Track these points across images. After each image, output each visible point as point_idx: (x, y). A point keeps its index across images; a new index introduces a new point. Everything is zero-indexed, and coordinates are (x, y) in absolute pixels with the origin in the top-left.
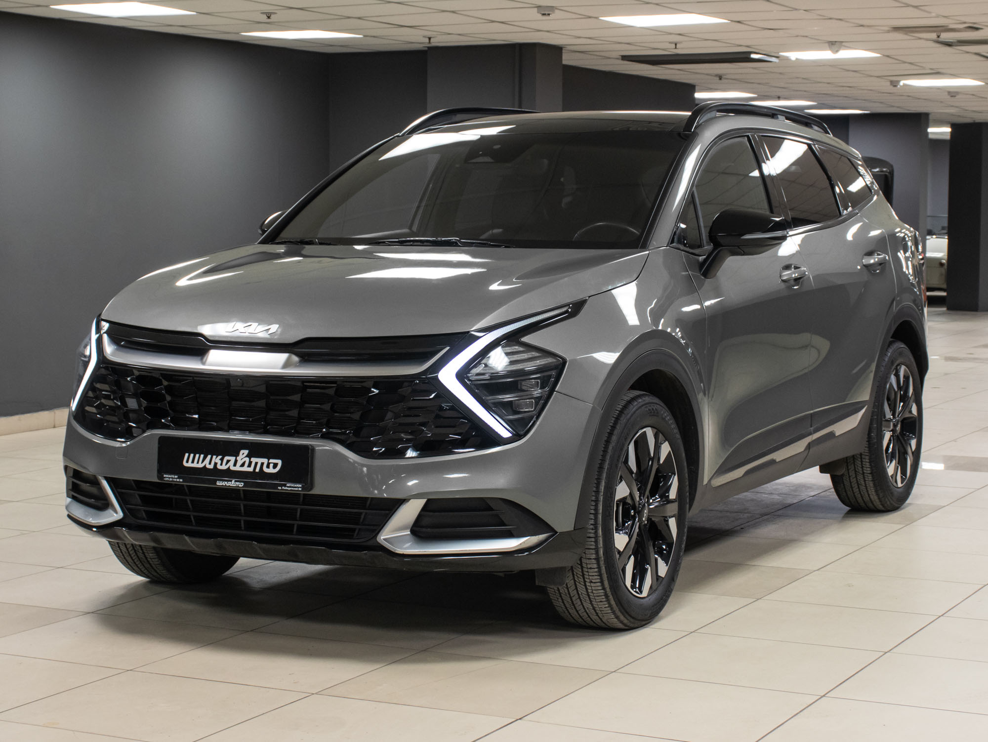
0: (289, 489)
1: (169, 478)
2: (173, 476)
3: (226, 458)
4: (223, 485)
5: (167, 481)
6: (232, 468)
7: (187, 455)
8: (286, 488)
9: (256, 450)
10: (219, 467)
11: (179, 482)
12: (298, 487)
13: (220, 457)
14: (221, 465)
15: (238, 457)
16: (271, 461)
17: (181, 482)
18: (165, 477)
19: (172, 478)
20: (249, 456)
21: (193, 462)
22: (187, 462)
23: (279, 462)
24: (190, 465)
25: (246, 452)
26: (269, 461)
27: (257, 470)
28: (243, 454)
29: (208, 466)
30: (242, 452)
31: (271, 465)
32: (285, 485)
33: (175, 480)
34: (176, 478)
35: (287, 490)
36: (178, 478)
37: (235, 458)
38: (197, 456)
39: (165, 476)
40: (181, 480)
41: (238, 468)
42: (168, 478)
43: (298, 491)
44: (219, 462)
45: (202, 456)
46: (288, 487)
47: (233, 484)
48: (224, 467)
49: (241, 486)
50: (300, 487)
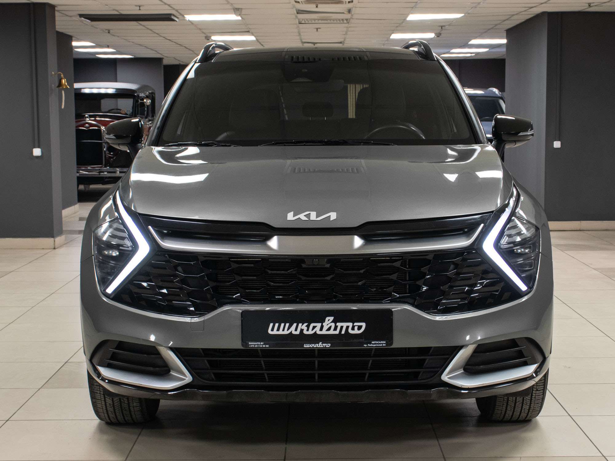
0: (374, 345)
1: (255, 345)
2: (259, 343)
3: (312, 325)
4: (310, 347)
5: (253, 347)
6: (319, 332)
7: (271, 325)
8: (371, 345)
9: (340, 316)
10: (305, 332)
11: (266, 347)
12: (383, 344)
13: (306, 324)
14: (308, 330)
15: (324, 324)
16: (355, 324)
17: (267, 347)
18: (250, 345)
19: (258, 345)
20: (335, 321)
21: (278, 330)
22: (272, 330)
23: (364, 325)
24: (275, 332)
25: (332, 318)
26: (353, 324)
27: (343, 332)
28: (329, 320)
29: (294, 333)
30: (327, 318)
31: (356, 328)
32: (370, 343)
33: (261, 346)
34: (262, 345)
35: (372, 346)
36: (264, 344)
37: (320, 324)
38: (283, 325)
39: (250, 343)
40: (267, 346)
41: (324, 332)
42: (253, 344)
43: (383, 346)
44: (305, 328)
45: (287, 325)
46: (373, 344)
47: (320, 345)
48: (310, 332)
49: (328, 346)
50: (384, 344)
